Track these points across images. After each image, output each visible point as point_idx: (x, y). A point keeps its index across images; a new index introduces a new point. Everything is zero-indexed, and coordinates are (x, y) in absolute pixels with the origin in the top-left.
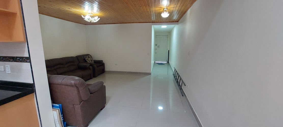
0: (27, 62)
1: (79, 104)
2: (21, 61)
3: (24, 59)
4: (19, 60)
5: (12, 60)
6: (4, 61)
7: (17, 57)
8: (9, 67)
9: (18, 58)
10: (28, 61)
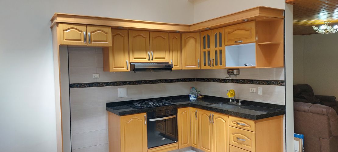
0: (281, 85)
1: (328, 138)
2: (276, 84)
3: (278, 82)
4: (273, 83)
5: (266, 83)
6: (258, 84)
7: (271, 81)
8: (261, 89)
9: (273, 82)
10: (283, 84)
